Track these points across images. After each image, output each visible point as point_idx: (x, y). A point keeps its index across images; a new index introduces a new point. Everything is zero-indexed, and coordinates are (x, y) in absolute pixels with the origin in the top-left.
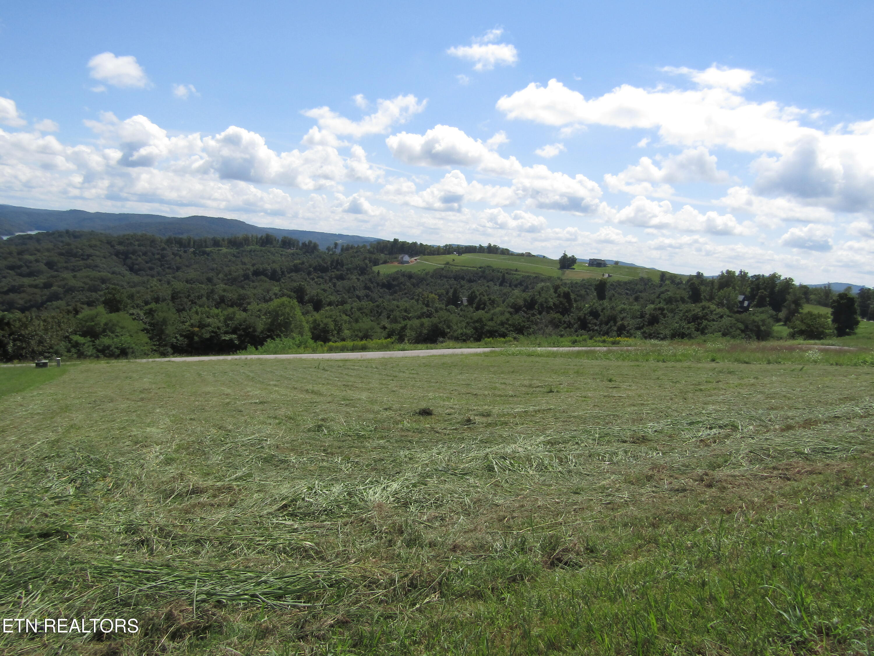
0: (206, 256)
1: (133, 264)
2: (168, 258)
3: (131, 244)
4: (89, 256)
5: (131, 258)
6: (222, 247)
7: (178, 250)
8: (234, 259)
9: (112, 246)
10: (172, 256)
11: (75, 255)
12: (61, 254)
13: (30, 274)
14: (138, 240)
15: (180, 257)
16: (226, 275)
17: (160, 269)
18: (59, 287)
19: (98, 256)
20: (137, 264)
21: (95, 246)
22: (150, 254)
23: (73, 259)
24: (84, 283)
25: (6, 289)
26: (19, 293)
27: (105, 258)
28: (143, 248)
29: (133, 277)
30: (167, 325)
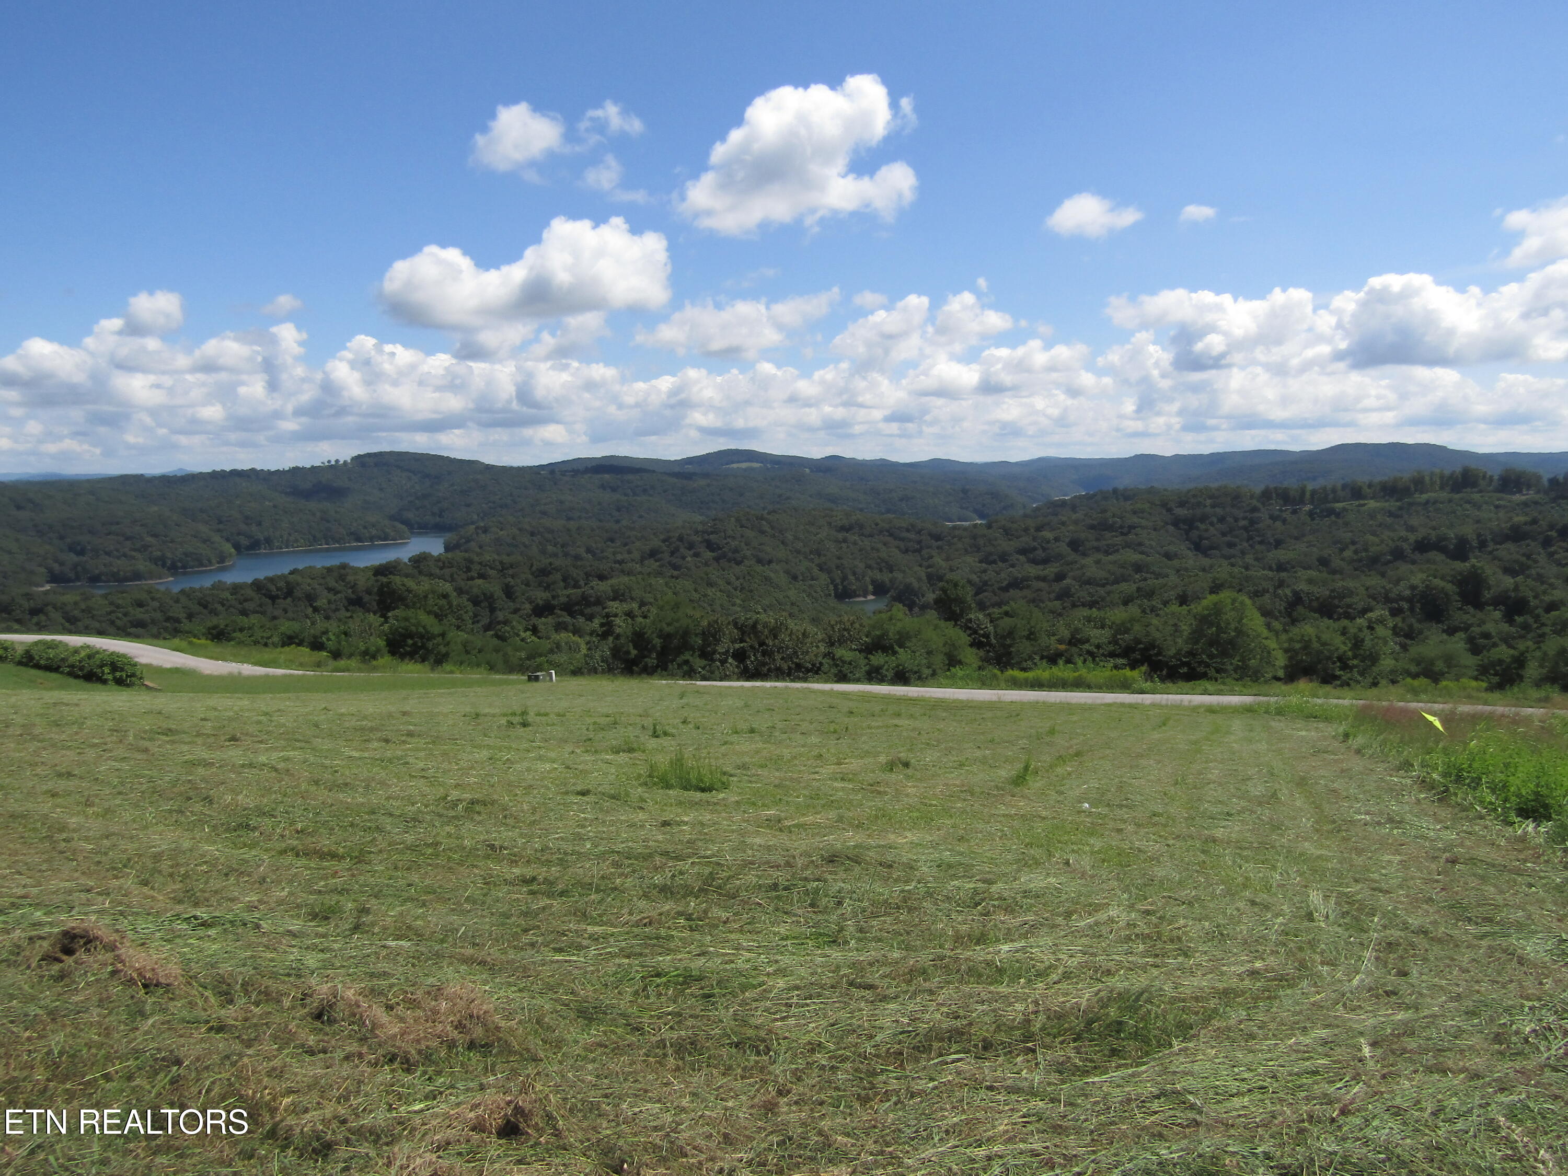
0: (1333, 518)
1: (1201, 538)
2: (1261, 525)
3: (1199, 504)
4: (1132, 527)
5: (1197, 528)
6: (1365, 498)
7: (1281, 511)
8: (1389, 520)
9: (1169, 510)
10: (1270, 522)
11: (1110, 528)
12: (1092, 527)
13: (1045, 561)
14: (1211, 497)
15: (1284, 521)
16: (1356, 552)
17: (1246, 544)
18: (1074, 579)
19: (1143, 528)
20: (1207, 539)
21: (1143, 511)
22: (1230, 520)
23: (1108, 535)
24: (1109, 571)
25: (1005, 583)
26: (1021, 589)
27: (1155, 530)
28: (1219, 511)
29: (1192, 560)
30: (1014, 639)
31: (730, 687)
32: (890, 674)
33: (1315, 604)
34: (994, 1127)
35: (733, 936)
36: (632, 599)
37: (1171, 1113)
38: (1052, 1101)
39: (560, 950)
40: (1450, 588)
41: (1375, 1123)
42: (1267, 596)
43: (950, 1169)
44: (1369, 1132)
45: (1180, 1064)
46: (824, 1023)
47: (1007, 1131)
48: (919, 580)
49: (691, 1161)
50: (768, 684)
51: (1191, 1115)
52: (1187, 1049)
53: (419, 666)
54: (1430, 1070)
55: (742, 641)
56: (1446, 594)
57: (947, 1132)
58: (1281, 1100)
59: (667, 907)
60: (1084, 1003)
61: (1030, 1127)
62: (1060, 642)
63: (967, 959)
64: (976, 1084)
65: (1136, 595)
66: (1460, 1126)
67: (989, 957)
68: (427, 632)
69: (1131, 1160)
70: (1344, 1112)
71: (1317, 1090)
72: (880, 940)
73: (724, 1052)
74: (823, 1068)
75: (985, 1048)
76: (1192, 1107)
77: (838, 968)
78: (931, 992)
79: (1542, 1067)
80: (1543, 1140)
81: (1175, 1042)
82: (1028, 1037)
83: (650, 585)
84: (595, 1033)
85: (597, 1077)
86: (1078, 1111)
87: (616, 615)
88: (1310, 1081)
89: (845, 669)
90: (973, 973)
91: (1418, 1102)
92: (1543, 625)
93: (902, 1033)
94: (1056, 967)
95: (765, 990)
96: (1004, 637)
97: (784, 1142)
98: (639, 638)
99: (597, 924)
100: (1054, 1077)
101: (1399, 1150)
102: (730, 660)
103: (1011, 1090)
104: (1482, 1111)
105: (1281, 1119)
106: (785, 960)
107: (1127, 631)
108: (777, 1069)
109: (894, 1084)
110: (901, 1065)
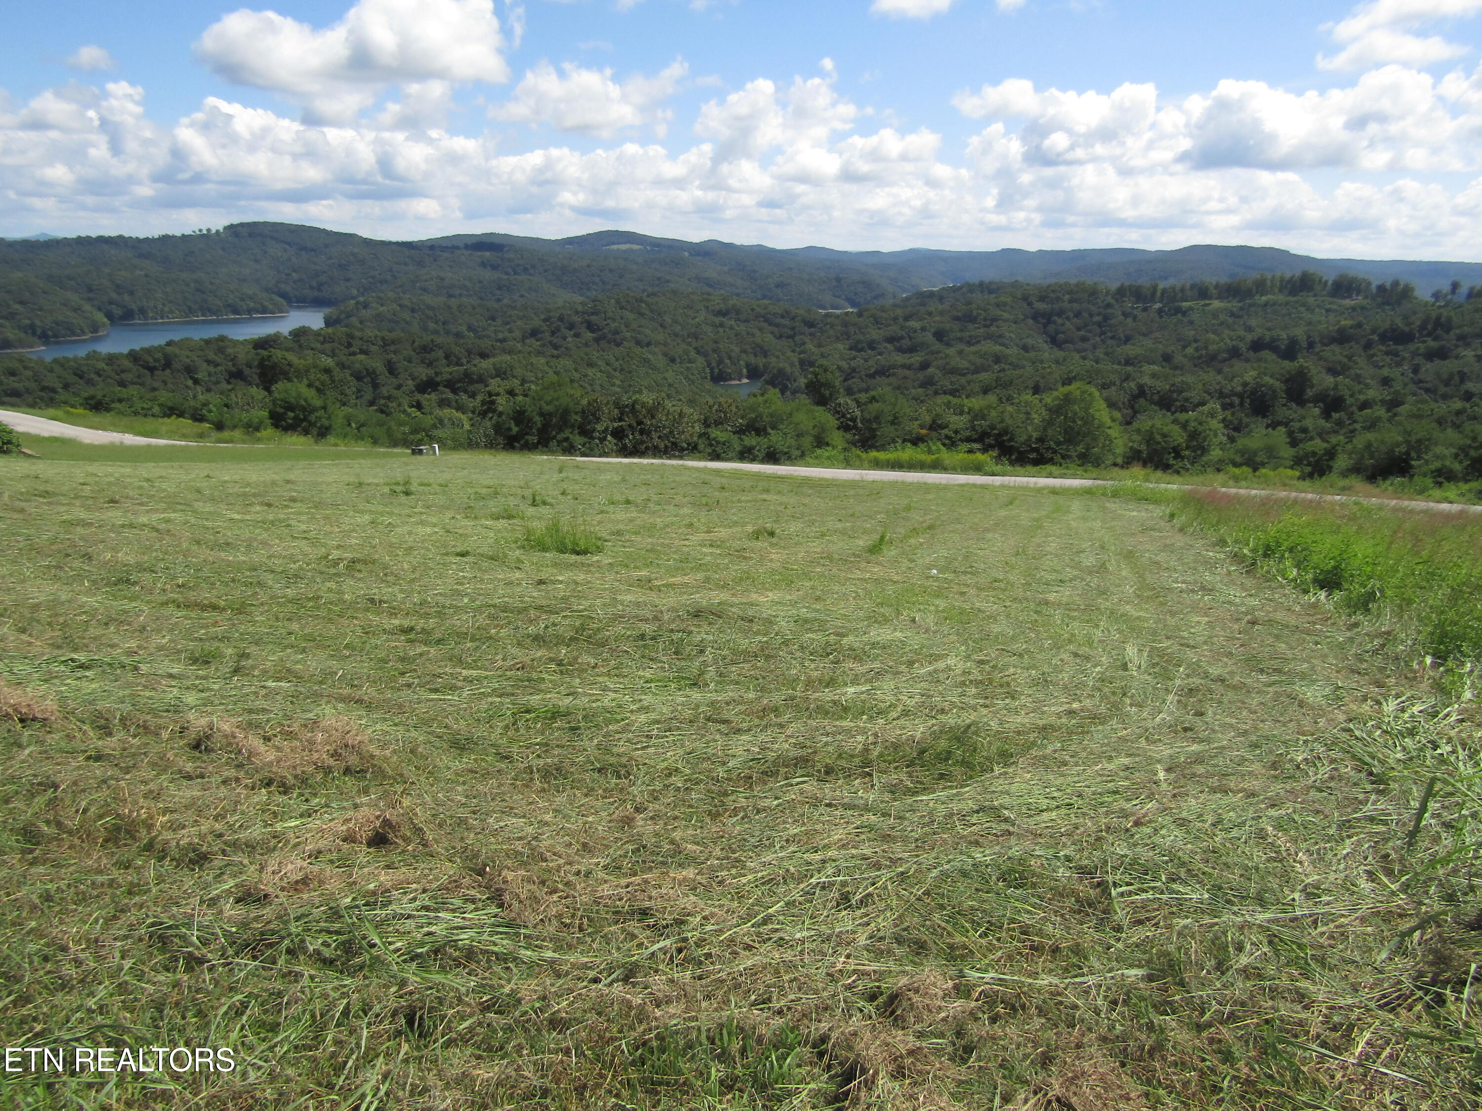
0: (1179, 316)
1: (1057, 333)
2: (1112, 322)
3: (1058, 299)
4: (994, 320)
5: (1055, 322)
6: (1210, 298)
7: (1133, 308)
8: (1230, 320)
9: (1030, 304)
10: (1122, 318)
11: (975, 320)
12: (957, 319)
13: (912, 350)
14: (1070, 292)
15: (1135, 318)
16: (1197, 349)
17: (1098, 339)
18: (938, 368)
19: (1005, 321)
20: (1063, 333)
21: (1005, 304)
22: (1085, 315)
23: (971, 326)
24: (970, 362)
25: (873, 370)
26: (888, 377)
27: (1015, 323)
28: (1076, 306)
29: (1047, 353)
30: (880, 423)
31: (609, 463)
32: (761, 455)
33: (1156, 397)
34: (829, 837)
35: (601, 679)
36: (513, 377)
37: (988, 825)
38: (883, 815)
39: (436, 691)
40: (1278, 384)
41: (1163, 832)
42: (1113, 388)
43: (788, 870)
44: (1157, 839)
45: (999, 785)
46: (681, 752)
47: (841, 840)
48: (792, 365)
49: (551, 865)
50: (645, 461)
51: (1004, 826)
52: (1006, 773)
53: (302, 439)
54: (1213, 790)
55: (620, 420)
56: (1274, 391)
57: (787, 841)
58: (1084, 814)
59: (539, 654)
60: (918, 735)
61: (863, 837)
62: (922, 427)
63: (815, 700)
64: (815, 802)
65: (994, 384)
66: (1235, 833)
67: (837, 697)
68: (309, 405)
69: (949, 862)
70: (1137, 824)
71: (1116, 806)
72: (737, 683)
73: (587, 776)
74: (678, 789)
75: (827, 773)
76: (1006, 820)
77: (697, 706)
78: (781, 726)
79: (1309, 788)
80: (1304, 846)
81: (996, 768)
82: (867, 763)
83: (532, 364)
84: (468, 761)
85: (467, 797)
86: (906, 823)
87: (498, 394)
88: (1110, 799)
89: (719, 449)
90: (822, 711)
91: (1201, 815)
92: (1355, 421)
93: (752, 760)
94: (896, 706)
95: (628, 724)
96: (869, 421)
97: (638, 850)
98: (519, 416)
99: (472, 668)
100: (887, 796)
101: (1180, 854)
102: (609, 438)
103: (846, 807)
104: (1254, 822)
105: (1082, 829)
106: (648, 699)
107: (983, 418)
108: (634, 790)
109: (743, 802)
110: (751, 787)
